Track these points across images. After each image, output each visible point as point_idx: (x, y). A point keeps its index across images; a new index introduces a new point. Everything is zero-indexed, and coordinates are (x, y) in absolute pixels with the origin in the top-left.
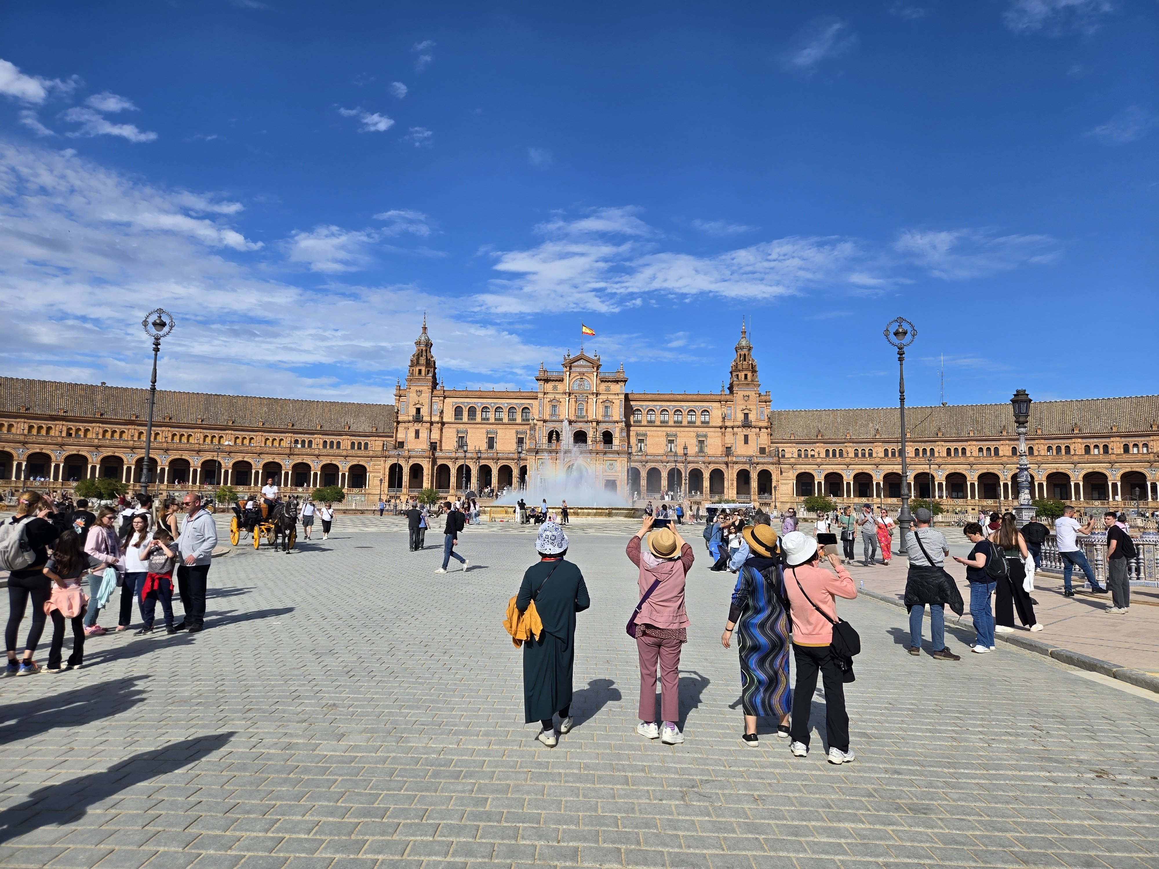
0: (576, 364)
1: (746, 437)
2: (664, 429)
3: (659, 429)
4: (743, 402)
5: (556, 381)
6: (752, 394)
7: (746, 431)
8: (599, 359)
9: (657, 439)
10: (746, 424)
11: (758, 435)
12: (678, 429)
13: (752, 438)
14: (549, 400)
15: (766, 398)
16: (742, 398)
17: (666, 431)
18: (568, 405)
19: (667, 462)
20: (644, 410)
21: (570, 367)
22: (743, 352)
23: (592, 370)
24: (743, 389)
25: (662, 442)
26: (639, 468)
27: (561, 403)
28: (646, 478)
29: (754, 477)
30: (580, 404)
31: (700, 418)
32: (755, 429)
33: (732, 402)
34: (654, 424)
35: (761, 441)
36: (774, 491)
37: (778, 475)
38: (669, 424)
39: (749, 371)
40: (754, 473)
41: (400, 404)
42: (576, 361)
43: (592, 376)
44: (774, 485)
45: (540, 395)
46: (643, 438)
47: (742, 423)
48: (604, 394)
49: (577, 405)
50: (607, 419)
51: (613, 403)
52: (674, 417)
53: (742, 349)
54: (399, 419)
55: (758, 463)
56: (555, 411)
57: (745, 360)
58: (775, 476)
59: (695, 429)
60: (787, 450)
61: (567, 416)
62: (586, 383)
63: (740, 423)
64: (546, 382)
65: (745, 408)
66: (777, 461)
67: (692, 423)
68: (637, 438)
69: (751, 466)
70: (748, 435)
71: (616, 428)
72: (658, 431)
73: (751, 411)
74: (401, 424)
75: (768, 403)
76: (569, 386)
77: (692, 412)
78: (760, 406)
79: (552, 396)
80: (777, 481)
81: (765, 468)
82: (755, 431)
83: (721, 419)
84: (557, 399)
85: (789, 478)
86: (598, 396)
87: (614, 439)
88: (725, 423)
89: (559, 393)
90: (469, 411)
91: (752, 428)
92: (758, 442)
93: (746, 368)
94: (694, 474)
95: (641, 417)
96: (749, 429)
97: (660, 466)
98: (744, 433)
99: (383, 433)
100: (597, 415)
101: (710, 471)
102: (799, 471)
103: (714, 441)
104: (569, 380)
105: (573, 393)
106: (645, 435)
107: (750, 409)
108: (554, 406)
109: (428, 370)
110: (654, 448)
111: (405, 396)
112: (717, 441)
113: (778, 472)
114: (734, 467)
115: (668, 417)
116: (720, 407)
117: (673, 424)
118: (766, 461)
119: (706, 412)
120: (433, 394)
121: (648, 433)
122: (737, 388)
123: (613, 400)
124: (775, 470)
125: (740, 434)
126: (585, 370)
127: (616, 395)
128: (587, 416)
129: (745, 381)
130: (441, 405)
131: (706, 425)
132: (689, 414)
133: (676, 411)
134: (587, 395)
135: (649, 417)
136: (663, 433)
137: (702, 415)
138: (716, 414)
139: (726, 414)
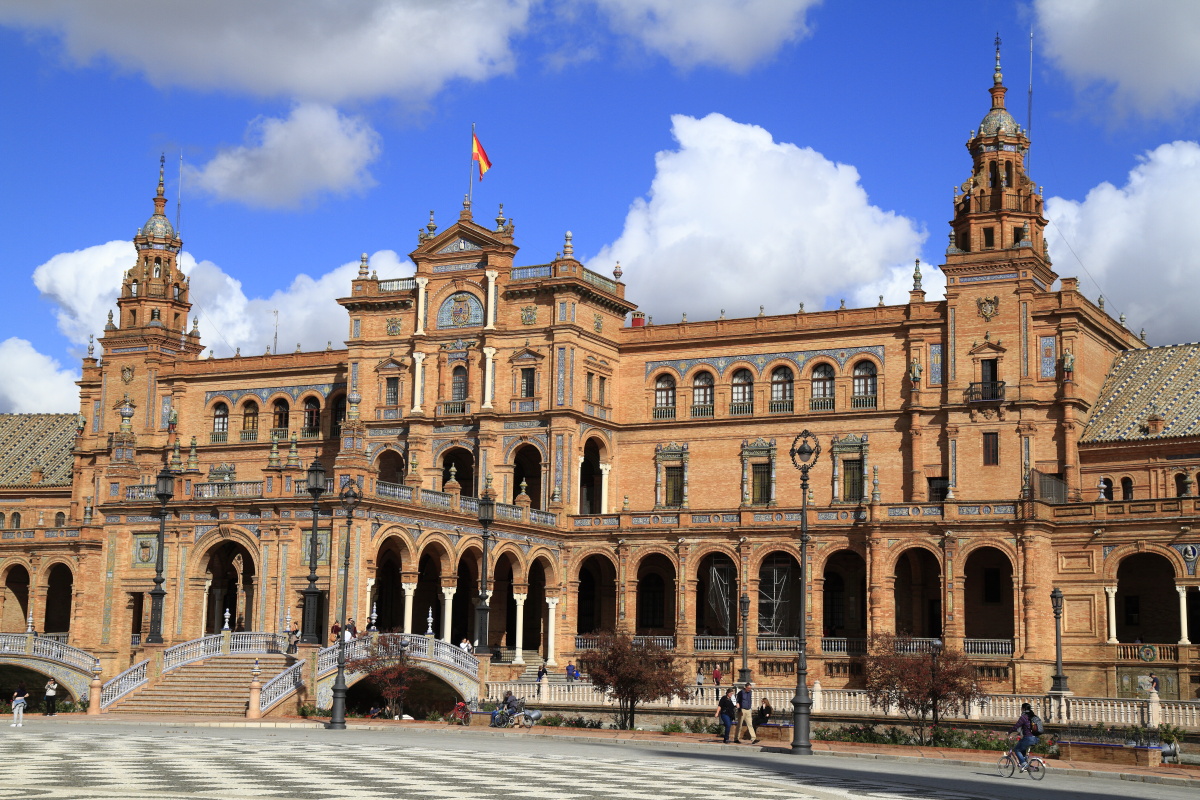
0: (450, 248)
1: (991, 443)
2: (738, 430)
3: (723, 431)
4: (979, 323)
5: (396, 306)
6: (1006, 293)
7: (987, 422)
8: (508, 232)
9: (720, 465)
10: (989, 396)
11: (1025, 430)
12: (780, 428)
13: (1008, 442)
14: (376, 363)
15: (1060, 302)
16: (976, 310)
17: (744, 438)
18: (424, 373)
19: (687, 535)
20: (683, 374)
21: (431, 261)
22: (988, 154)
23: (484, 264)
24: (977, 280)
25: (734, 472)
26: (610, 556)
27: (407, 371)
28: (634, 588)
29: (949, 577)
30: (458, 370)
31: (848, 388)
32: (1017, 413)
33: (944, 326)
34: (710, 417)
35: (1042, 450)
36: (1019, 625)
37: (1029, 567)
38: (755, 415)
39: (999, 218)
40: (949, 563)
41: (91, 408)
42: (445, 241)
43: (485, 282)
44: (1017, 602)
45: (354, 352)
46: (678, 463)
47: (971, 394)
48: (516, 333)
49: (448, 372)
50: (527, 408)
51: (543, 357)
52: (772, 391)
53: (987, 145)
54: (86, 449)
55: (961, 527)
56: (396, 394)
57: (995, 181)
58: (1021, 571)
59: (833, 426)
60: (1138, 478)
61: (417, 409)
62: (473, 304)
63: (965, 394)
64: (371, 313)
65: (985, 340)
66: (1026, 515)
67: (824, 405)
68: (662, 466)
69: (938, 536)
70: (996, 434)
71: (549, 434)
72: (722, 438)
73: (1004, 350)
74: (90, 460)
75: (1063, 320)
76: (426, 319)
77: (825, 372)
78: (1038, 332)
79: (383, 352)
80: (1025, 589)
81: (988, 543)
82: (1018, 419)
83: (909, 385)
84: (399, 359)
85: (1092, 577)
86: (497, 342)
87: (543, 468)
88: (917, 398)
89: (402, 342)
90: (246, 415)
91: (1008, 408)
92: (1031, 454)
93: (991, 209)
94: (775, 572)
95: (674, 397)
96: (996, 414)
97: (671, 549)
98: (982, 428)
99: (53, 485)
100: (493, 398)
101: (823, 559)
102: (1122, 551)
103: (892, 461)
104: (426, 301)
105: (436, 339)
106: (682, 453)
107: (999, 343)
108: (393, 382)
109: (153, 311)
110: (709, 493)
111: (100, 386)
112: (901, 460)
113: (1030, 556)
114: (882, 541)
115: (751, 392)
116: (907, 347)
117: (767, 413)
118: (991, 516)
119: (867, 368)
120: (159, 373)
121: (693, 447)
122: (957, 278)
123: (542, 348)
124: (1020, 548)
125: (968, 432)
126: (470, 267)
127: (549, 333)
128: (472, 404)
129: (982, 252)
130: (176, 401)
131: (865, 409)
132: (816, 376)
133: (775, 371)
134: (472, 340)
135: (699, 397)
136: (737, 445)
137: (855, 378)
138: (892, 370)
139: (923, 367)
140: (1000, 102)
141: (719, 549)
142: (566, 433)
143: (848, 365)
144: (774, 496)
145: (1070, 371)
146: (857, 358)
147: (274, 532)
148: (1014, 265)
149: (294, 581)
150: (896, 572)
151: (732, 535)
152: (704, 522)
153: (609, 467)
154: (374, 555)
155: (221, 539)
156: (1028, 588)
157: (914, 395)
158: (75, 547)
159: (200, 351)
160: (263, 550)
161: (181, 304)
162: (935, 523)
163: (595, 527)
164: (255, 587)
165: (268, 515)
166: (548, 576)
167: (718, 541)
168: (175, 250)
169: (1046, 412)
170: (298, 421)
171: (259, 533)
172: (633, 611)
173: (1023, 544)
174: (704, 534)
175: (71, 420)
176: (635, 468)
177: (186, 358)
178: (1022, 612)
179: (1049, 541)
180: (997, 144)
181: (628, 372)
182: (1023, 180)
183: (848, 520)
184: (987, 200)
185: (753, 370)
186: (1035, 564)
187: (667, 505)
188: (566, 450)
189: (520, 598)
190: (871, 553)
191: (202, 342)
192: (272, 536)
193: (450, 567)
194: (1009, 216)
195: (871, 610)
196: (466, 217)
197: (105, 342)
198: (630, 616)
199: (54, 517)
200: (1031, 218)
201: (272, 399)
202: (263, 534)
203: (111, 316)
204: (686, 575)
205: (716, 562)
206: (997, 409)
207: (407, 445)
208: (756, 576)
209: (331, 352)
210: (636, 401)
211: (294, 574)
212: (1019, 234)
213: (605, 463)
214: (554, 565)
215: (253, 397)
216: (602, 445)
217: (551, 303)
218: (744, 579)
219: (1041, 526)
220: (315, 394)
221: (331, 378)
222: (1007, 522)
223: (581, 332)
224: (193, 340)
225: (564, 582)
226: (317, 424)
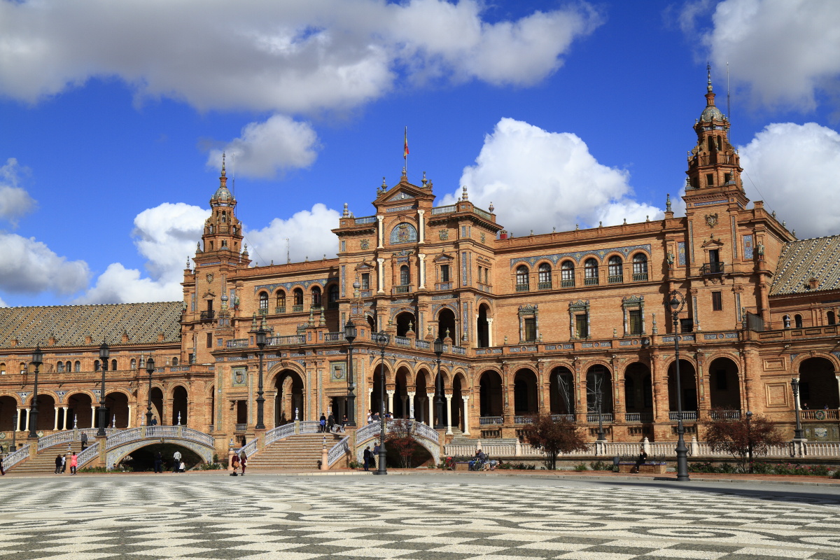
0: (396, 198)
1: (717, 298)
2: (567, 296)
3: (558, 297)
4: (707, 229)
5: (366, 232)
6: (722, 211)
7: (714, 286)
8: (429, 187)
9: (557, 317)
10: (714, 271)
11: (737, 290)
12: (592, 294)
13: (727, 296)
14: (355, 265)
15: (754, 215)
16: (704, 222)
17: (571, 300)
18: (384, 270)
19: (543, 357)
20: (533, 265)
21: (385, 206)
22: (707, 132)
23: (416, 206)
24: (705, 205)
25: (565, 320)
26: (498, 371)
27: (373, 269)
28: (513, 389)
29: (701, 375)
30: (403, 268)
31: (631, 270)
32: (732, 280)
33: (686, 232)
34: (549, 289)
35: (748, 300)
36: (743, 402)
37: (748, 368)
38: (576, 287)
39: (716, 168)
40: (700, 368)
41: (190, 298)
42: (393, 194)
43: (417, 216)
44: (742, 388)
45: (342, 260)
46: (532, 316)
47: (704, 270)
48: (437, 245)
49: (398, 269)
50: (445, 288)
51: (453, 258)
52: (585, 273)
53: (706, 127)
54: (188, 321)
55: (707, 346)
56: (368, 282)
57: (711, 147)
58: (743, 370)
59: (623, 291)
60: (805, 315)
61: (381, 291)
62: (411, 230)
63: (700, 270)
64: (352, 237)
65: (710, 239)
66: (746, 338)
67: (616, 280)
68: (523, 318)
69: (693, 352)
70: (720, 292)
71: (459, 302)
72: (558, 301)
73: (722, 244)
74: (190, 327)
75: (756, 226)
76: (383, 239)
77: (616, 260)
78: (742, 233)
79: (360, 259)
80: (746, 381)
81: (722, 355)
82: (732, 283)
83: (667, 267)
84: (369, 263)
85: (784, 373)
86: (426, 251)
87: (456, 322)
88: (672, 273)
89: (369, 253)
90: (278, 298)
91: (726, 277)
92: (741, 303)
93: (710, 163)
94: (596, 377)
95: (528, 278)
96: (719, 281)
97: (534, 365)
98: (712, 289)
99: (170, 342)
100: (425, 283)
101: (624, 368)
102: (802, 357)
103: (659, 310)
104: (383, 229)
105: (390, 250)
106: (534, 310)
107: (719, 240)
108: (366, 276)
109: (223, 241)
110: (551, 333)
111: (194, 285)
112: (663, 310)
113: (748, 361)
114: (660, 356)
115: (573, 274)
116: (664, 245)
117: (583, 286)
118: (724, 340)
119: (641, 257)
120: (227, 276)
121: (540, 306)
122: (693, 204)
123: (452, 253)
124: (742, 357)
125: (703, 293)
126: (408, 208)
127: (456, 244)
128: (413, 287)
129: (707, 188)
130: (238, 292)
131: (641, 281)
132: (611, 263)
133: (587, 261)
134: (411, 250)
135: (542, 278)
136: (566, 305)
137: (634, 263)
138: (656, 258)
139: (675, 256)
140: (712, 102)
141: (562, 365)
142: (469, 301)
143: (630, 256)
144: (589, 333)
145: (762, 255)
146: (635, 252)
147: (314, 364)
148: (726, 195)
149: (327, 391)
150: (668, 374)
151: (570, 356)
152: (553, 349)
153: (492, 320)
154: (372, 375)
155: (283, 369)
156: (748, 380)
157: (670, 272)
158: (188, 376)
159: (249, 263)
160: (307, 374)
161: (237, 236)
162: (691, 345)
163: (488, 354)
164: (304, 395)
165: (310, 354)
166: (462, 384)
167: (562, 360)
168: (233, 207)
169: (749, 279)
170: (308, 301)
171: (305, 364)
172: (513, 402)
173: (744, 355)
174: (553, 356)
175: (176, 305)
176: (506, 320)
177: (242, 267)
178: (745, 394)
179: (758, 353)
180: (712, 126)
181: (500, 265)
182: (728, 146)
183: (638, 345)
184: (708, 158)
185: (574, 261)
186: (752, 366)
187: (527, 340)
188: (469, 311)
189: (449, 397)
190: (653, 363)
191: (249, 258)
192: (313, 366)
193: (411, 380)
194: (721, 167)
195: (655, 396)
196: (404, 180)
197: (196, 260)
198: (511, 405)
199: (171, 360)
200: (734, 168)
201: (293, 289)
202: (307, 365)
203: (199, 246)
204: (543, 380)
205: (561, 372)
206: (720, 278)
207: (376, 311)
208: (585, 379)
209: (326, 260)
210: (506, 281)
211: (326, 387)
212: (727, 177)
213: (490, 318)
214: (466, 377)
215: (282, 288)
216: (488, 307)
217: (457, 227)
218: (578, 381)
219: (754, 344)
220: (318, 285)
221: (326, 275)
222: (734, 342)
223: (474, 243)
224: (245, 257)
225: (471, 386)
226: (320, 301)
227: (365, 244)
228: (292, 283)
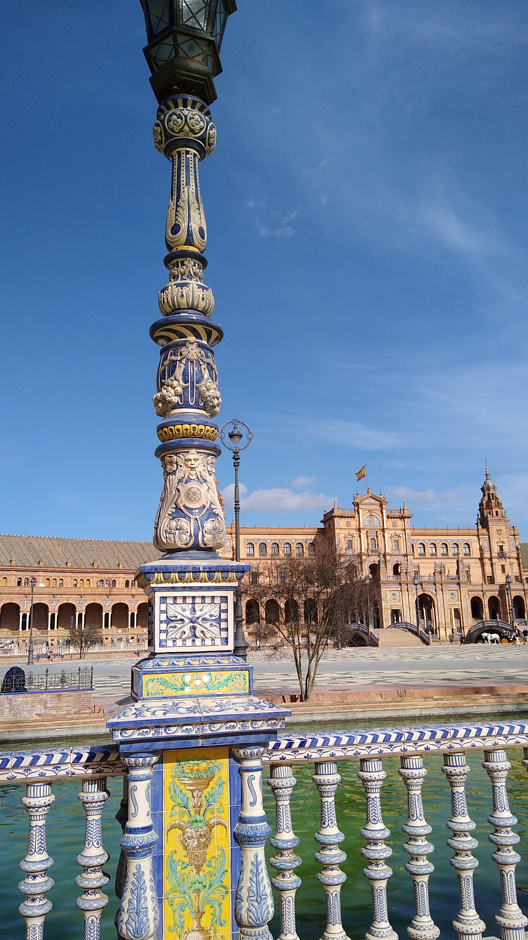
0: (365, 501)
1: (503, 567)
2: (434, 561)
3: (429, 561)
4: (497, 535)
5: (351, 517)
6: (503, 528)
7: (503, 562)
10: (502, 555)
11: (511, 564)
12: (446, 561)
13: (508, 567)
14: (344, 535)
15: (514, 532)
16: (496, 532)
18: (363, 539)
21: (362, 505)
22: (487, 492)
23: (380, 507)
24: (496, 524)
27: (355, 538)
30: (372, 539)
32: (509, 560)
33: (489, 536)
35: (515, 569)
42: (366, 499)
43: (381, 513)
45: (338, 531)
47: (498, 554)
48: (392, 529)
49: (369, 539)
51: (401, 537)
52: (442, 550)
53: (486, 489)
56: (351, 545)
61: (363, 551)
62: (376, 519)
63: (496, 554)
64: (341, 519)
70: (504, 564)
71: (406, 561)
73: (504, 543)
75: (516, 537)
76: (362, 523)
78: (510, 539)
79: (347, 532)
83: (481, 551)
84: (352, 534)
86: (388, 532)
88: (484, 554)
89: (353, 529)
90: (260, 548)
91: (506, 558)
92: (513, 570)
96: (504, 560)
98: (501, 563)
100: (388, 549)
103: (476, 571)
104: (362, 517)
105: (365, 529)
107: (503, 541)
108: (350, 541)
112: (480, 571)
121: (421, 565)
123: (400, 535)
125: (498, 564)
126: (374, 508)
127: (403, 530)
129: (496, 517)
132: (454, 546)
133: (442, 544)
135: (422, 551)
136: (434, 565)
137: (465, 548)
138: (475, 547)
139: (484, 546)
143: (462, 544)
160: (438, 597)
165: (438, 586)
169: (516, 560)
185: (436, 544)
202: (437, 592)
206: (504, 558)
217: (402, 521)
227: (348, 524)
228: (271, 540)
